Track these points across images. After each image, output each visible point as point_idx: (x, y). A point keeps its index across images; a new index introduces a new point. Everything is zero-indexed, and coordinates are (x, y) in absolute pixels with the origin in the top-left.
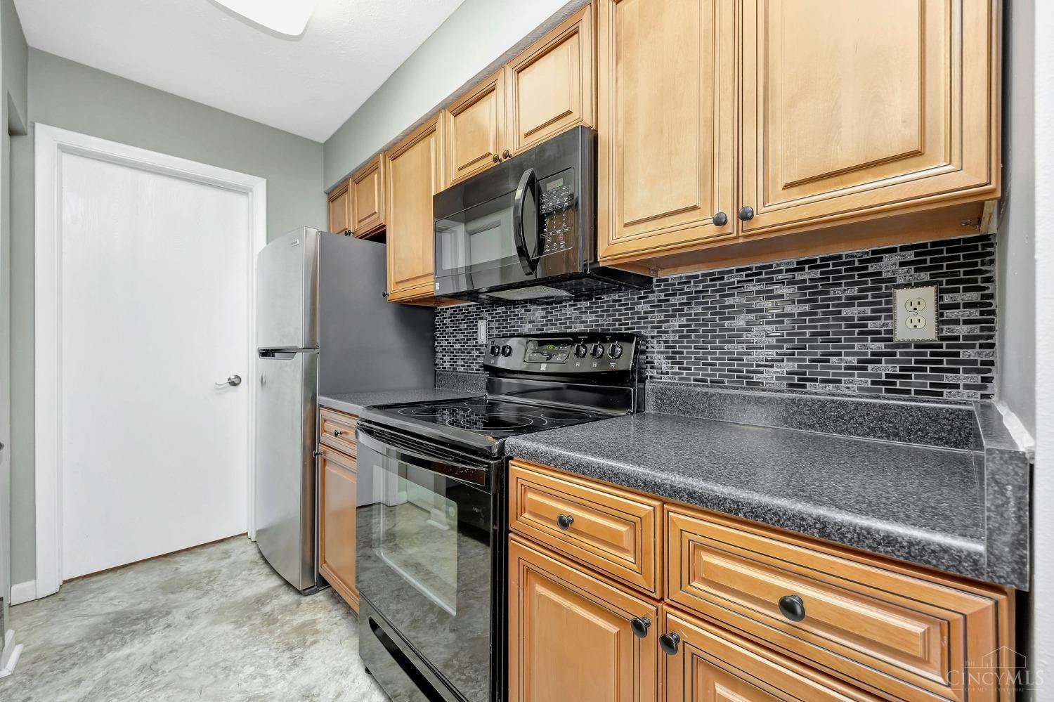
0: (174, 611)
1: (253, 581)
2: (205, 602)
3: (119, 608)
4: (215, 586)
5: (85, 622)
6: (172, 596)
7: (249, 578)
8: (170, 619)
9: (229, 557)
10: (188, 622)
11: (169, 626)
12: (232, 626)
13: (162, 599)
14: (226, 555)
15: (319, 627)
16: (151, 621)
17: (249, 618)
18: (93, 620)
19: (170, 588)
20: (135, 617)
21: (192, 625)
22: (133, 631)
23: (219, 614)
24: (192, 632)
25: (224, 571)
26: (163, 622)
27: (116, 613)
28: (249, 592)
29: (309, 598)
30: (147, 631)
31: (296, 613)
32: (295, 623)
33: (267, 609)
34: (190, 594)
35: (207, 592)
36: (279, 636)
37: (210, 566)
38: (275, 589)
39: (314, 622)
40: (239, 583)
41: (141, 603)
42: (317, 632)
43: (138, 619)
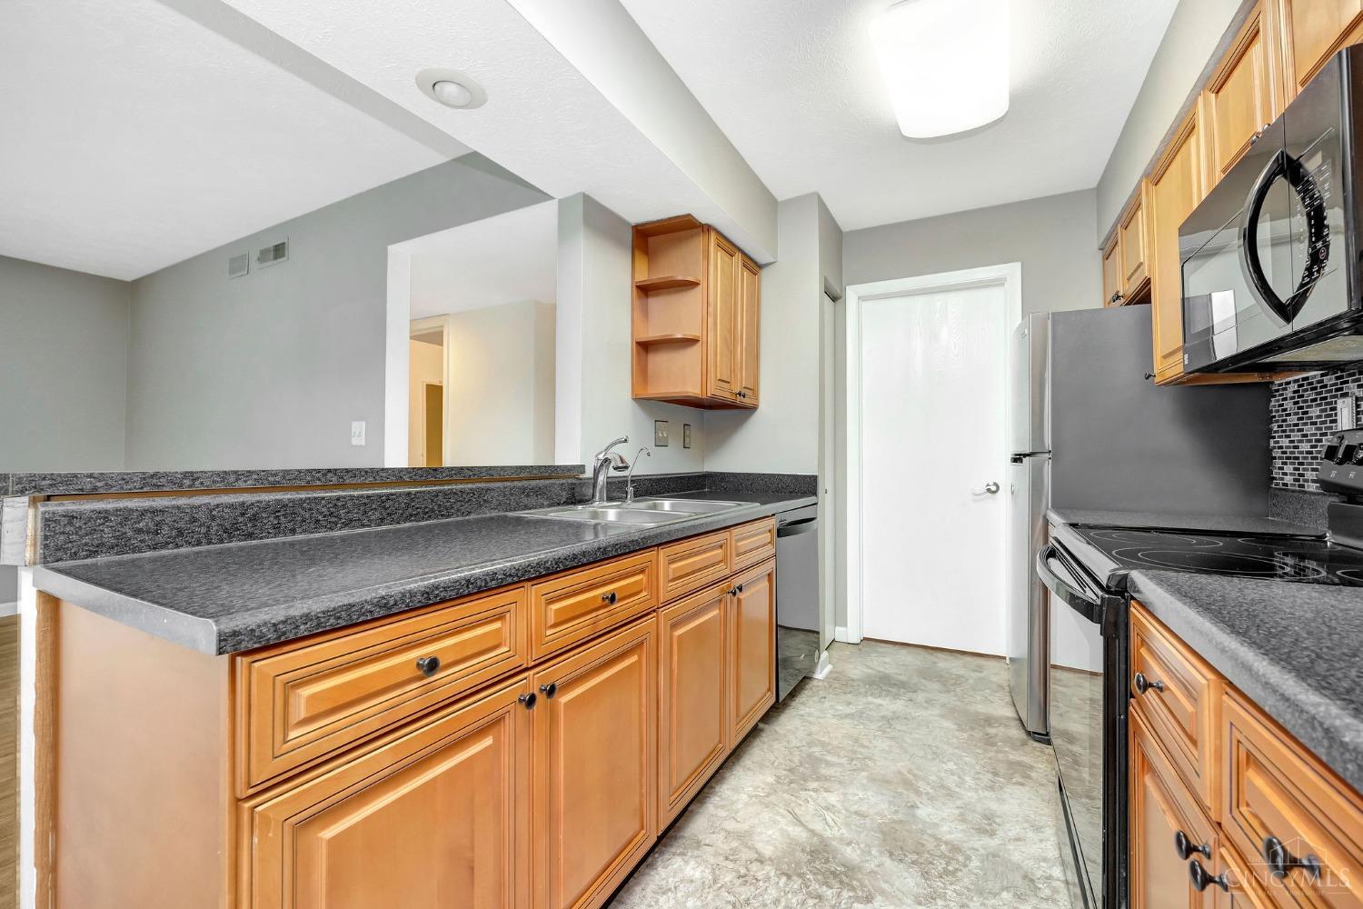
0: (919, 692)
1: (992, 702)
2: (944, 698)
3: (887, 671)
4: (958, 690)
5: (866, 670)
6: (923, 681)
7: (989, 698)
8: (913, 696)
9: (981, 672)
10: (925, 705)
11: (911, 700)
12: (955, 727)
13: (915, 680)
14: (979, 669)
15: (1033, 775)
16: (902, 690)
17: (972, 729)
18: (870, 671)
19: (925, 674)
20: (893, 682)
21: (926, 708)
22: (889, 691)
23: (950, 712)
24: (925, 713)
25: (971, 681)
26: (910, 695)
27: (885, 674)
28: (982, 708)
29: (1036, 744)
30: (896, 696)
31: (1015, 750)
32: (1011, 757)
33: (992, 731)
34: (936, 686)
35: (948, 691)
36: (990, 758)
37: (962, 672)
38: (1008, 718)
39: (1032, 767)
40: (979, 698)
41: (901, 675)
42: (1029, 777)
43: (895, 684)
